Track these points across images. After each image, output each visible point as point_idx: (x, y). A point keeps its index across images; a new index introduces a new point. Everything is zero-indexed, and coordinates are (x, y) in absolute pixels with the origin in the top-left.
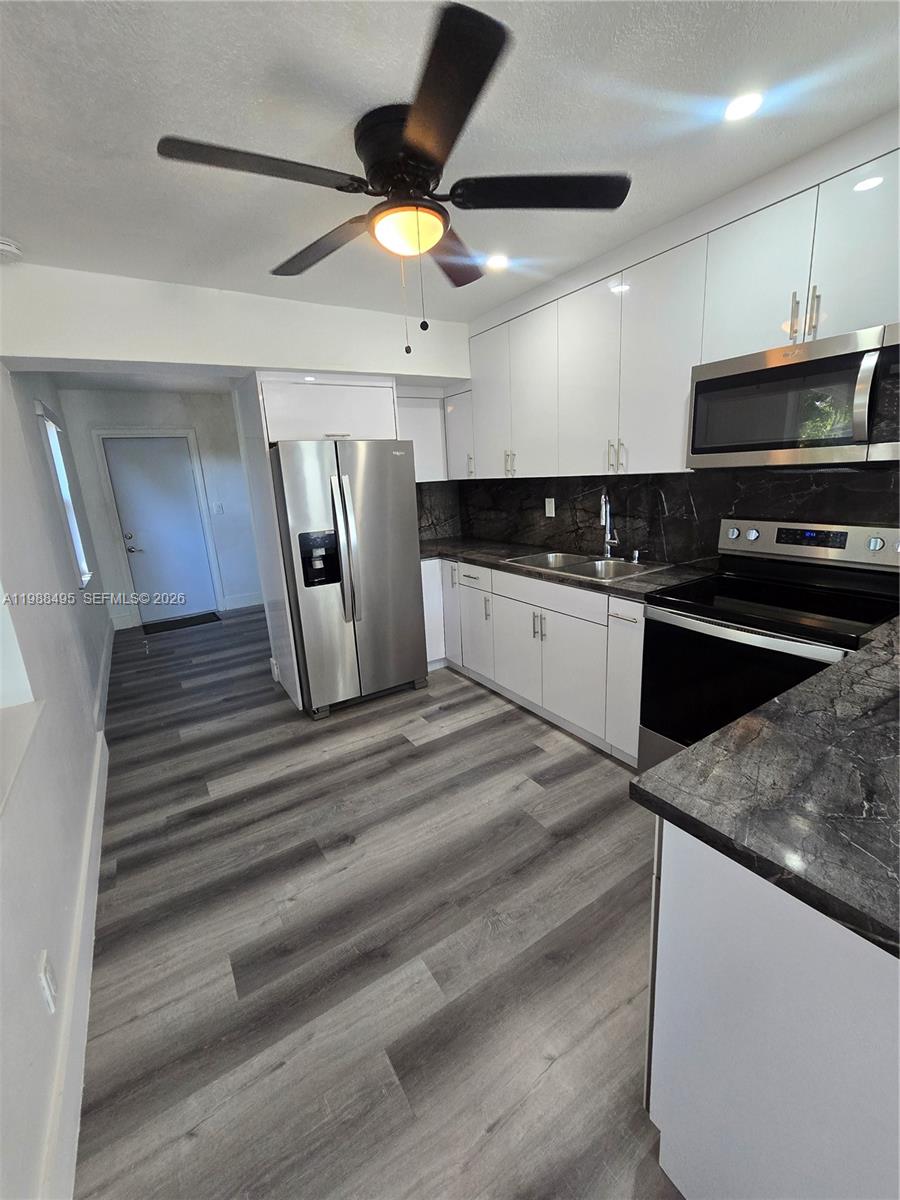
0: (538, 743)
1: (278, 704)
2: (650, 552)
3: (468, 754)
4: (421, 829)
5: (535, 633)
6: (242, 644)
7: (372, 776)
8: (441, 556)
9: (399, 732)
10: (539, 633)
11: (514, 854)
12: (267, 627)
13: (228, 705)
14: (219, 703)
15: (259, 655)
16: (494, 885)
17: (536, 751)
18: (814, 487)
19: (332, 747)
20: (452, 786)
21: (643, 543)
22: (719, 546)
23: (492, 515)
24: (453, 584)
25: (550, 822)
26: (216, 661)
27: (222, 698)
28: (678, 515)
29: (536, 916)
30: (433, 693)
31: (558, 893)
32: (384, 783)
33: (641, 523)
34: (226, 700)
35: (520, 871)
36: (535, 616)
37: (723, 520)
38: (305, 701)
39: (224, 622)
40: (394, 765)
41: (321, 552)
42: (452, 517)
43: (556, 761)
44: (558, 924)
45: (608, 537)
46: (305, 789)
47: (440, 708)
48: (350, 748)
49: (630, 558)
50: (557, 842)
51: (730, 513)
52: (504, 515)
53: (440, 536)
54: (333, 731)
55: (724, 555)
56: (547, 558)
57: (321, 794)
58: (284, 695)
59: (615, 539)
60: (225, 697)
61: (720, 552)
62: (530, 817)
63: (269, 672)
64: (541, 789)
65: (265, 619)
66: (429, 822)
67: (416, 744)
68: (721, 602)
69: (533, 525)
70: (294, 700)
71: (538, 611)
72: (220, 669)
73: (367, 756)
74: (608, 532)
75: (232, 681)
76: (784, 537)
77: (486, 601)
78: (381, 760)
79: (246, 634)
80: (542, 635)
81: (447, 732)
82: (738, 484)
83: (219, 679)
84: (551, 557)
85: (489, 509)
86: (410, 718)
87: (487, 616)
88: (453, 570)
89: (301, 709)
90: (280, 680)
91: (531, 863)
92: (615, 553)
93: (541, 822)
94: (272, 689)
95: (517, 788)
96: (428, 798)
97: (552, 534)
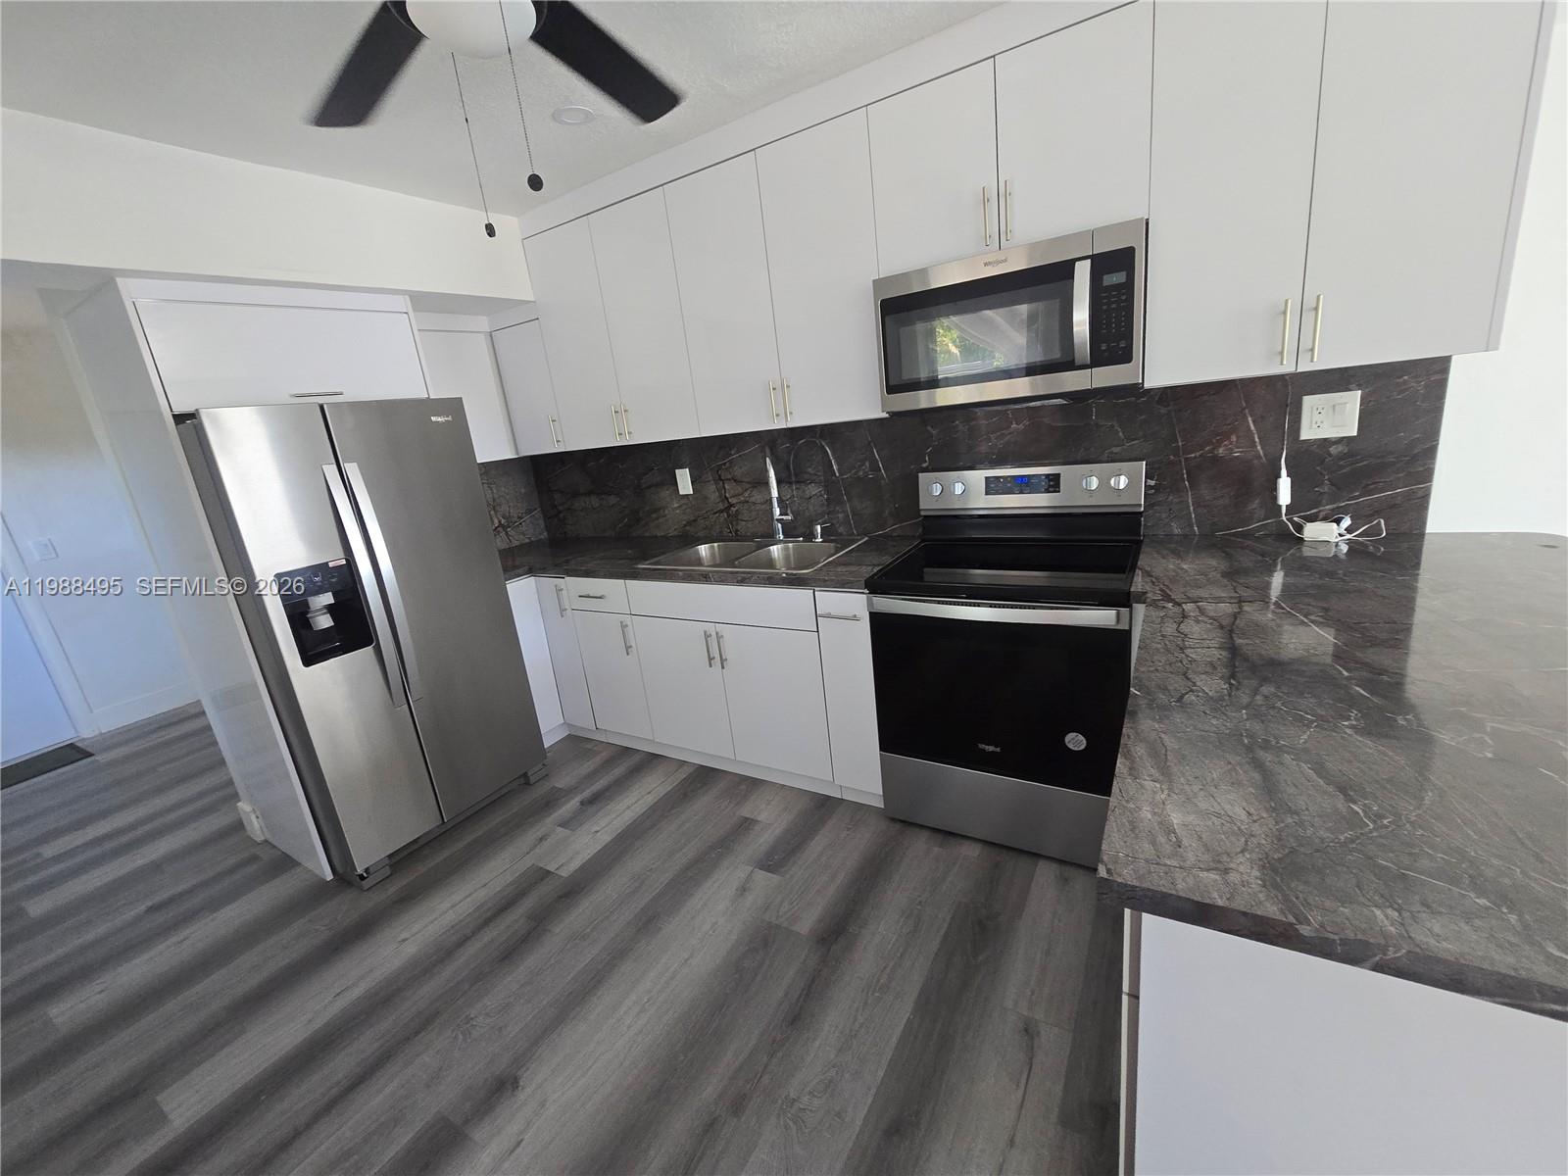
0: (746, 811)
1: (277, 882)
2: (832, 524)
3: (653, 861)
4: (625, 1013)
5: (710, 659)
6: (159, 790)
7: (510, 953)
8: (532, 571)
9: (528, 862)
10: (716, 658)
11: (781, 994)
12: (215, 743)
13: (160, 918)
14: (138, 919)
15: (206, 801)
16: (772, 1055)
17: (746, 825)
18: (1014, 426)
19: (414, 930)
20: (648, 922)
21: (822, 515)
22: (921, 507)
23: (594, 501)
24: (562, 611)
25: (807, 922)
26: (108, 837)
27: (143, 908)
28: (861, 473)
29: (847, 1076)
30: (561, 782)
31: (861, 1025)
32: (532, 960)
33: (813, 490)
34: (151, 910)
35: (798, 1016)
36: (707, 636)
37: (920, 474)
38: (336, 861)
39: (101, 758)
40: (540, 923)
41: (328, 599)
42: (529, 512)
43: (778, 832)
44: (881, 1074)
45: (777, 511)
46: (387, 1025)
47: (582, 803)
48: (450, 918)
49: (810, 536)
50: (829, 950)
51: (925, 465)
52: (613, 500)
53: (516, 543)
54: (408, 899)
55: (925, 516)
56: (697, 552)
57: (425, 1022)
58: (284, 863)
59: (787, 515)
60: (149, 903)
61: (922, 513)
62: (778, 927)
63: (239, 826)
64: (775, 878)
65: (208, 728)
66: (634, 997)
67: (565, 873)
68: (933, 575)
69: (664, 508)
70: (309, 865)
71: (711, 628)
72: (116, 853)
73: (487, 922)
74: (775, 504)
75: (156, 867)
76: (993, 486)
77: (624, 626)
78: (516, 919)
79: (162, 769)
80: (723, 661)
81: (605, 838)
82: (929, 428)
83: (123, 872)
84: (703, 550)
85: (590, 493)
86: (540, 834)
87: (628, 648)
88: (559, 590)
89: (329, 876)
90: (269, 836)
91: (807, 995)
92: (790, 531)
93: (796, 928)
94: (254, 858)
95: (743, 890)
96: (618, 954)
97: (692, 518)
